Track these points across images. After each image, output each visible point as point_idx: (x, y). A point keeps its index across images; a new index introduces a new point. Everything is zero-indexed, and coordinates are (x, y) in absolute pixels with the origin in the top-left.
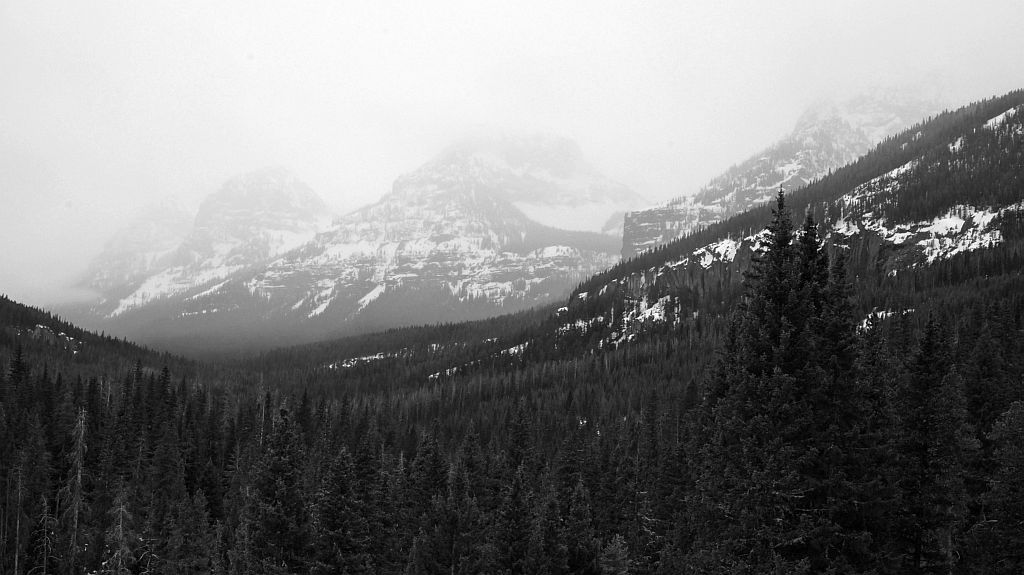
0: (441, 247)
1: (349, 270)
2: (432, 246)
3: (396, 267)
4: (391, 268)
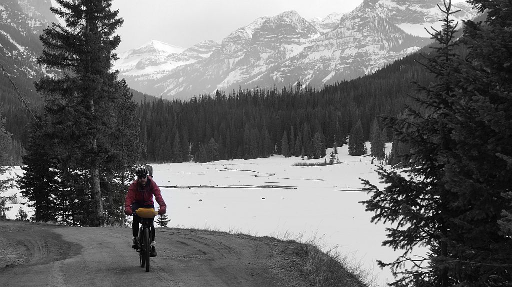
0: (360, 51)
1: (319, 65)
2: (356, 51)
3: (340, 62)
4: (338, 62)
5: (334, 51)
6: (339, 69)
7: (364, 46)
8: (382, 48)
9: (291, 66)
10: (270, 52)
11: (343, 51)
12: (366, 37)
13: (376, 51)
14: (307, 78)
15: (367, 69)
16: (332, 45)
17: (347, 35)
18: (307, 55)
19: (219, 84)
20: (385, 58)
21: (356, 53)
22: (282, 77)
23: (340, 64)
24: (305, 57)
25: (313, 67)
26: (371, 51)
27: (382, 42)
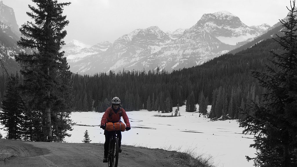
0: (194, 51)
1: (170, 58)
2: (192, 51)
3: (182, 57)
5: (179, 51)
6: (181, 61)
7: (197, 48)
8: (207, 50)
9: (153, 58)
10: (142, 50)
11: (184, 51)
12: (198, 43)
13: (204, 51)
14: (162, 65)
15: (198, 62)
16: (178, 47)
17: (187, 41)
18: (163, 52)
19: (111, 67)
20: (208, 56)
21: (192, 53)
22: (148, 64)
23: (182, 59)
24: (162, 53)
25: (166, 60)
26: (201, 52)
27: (207, 47)
